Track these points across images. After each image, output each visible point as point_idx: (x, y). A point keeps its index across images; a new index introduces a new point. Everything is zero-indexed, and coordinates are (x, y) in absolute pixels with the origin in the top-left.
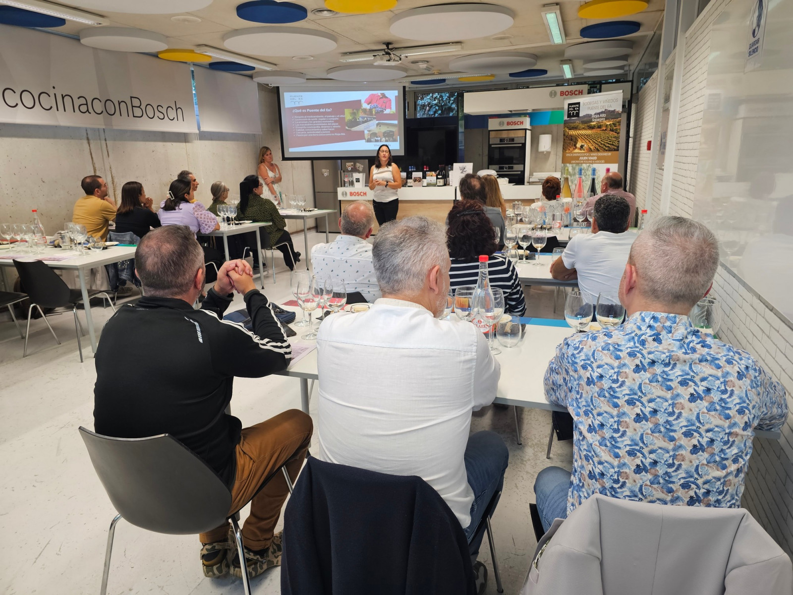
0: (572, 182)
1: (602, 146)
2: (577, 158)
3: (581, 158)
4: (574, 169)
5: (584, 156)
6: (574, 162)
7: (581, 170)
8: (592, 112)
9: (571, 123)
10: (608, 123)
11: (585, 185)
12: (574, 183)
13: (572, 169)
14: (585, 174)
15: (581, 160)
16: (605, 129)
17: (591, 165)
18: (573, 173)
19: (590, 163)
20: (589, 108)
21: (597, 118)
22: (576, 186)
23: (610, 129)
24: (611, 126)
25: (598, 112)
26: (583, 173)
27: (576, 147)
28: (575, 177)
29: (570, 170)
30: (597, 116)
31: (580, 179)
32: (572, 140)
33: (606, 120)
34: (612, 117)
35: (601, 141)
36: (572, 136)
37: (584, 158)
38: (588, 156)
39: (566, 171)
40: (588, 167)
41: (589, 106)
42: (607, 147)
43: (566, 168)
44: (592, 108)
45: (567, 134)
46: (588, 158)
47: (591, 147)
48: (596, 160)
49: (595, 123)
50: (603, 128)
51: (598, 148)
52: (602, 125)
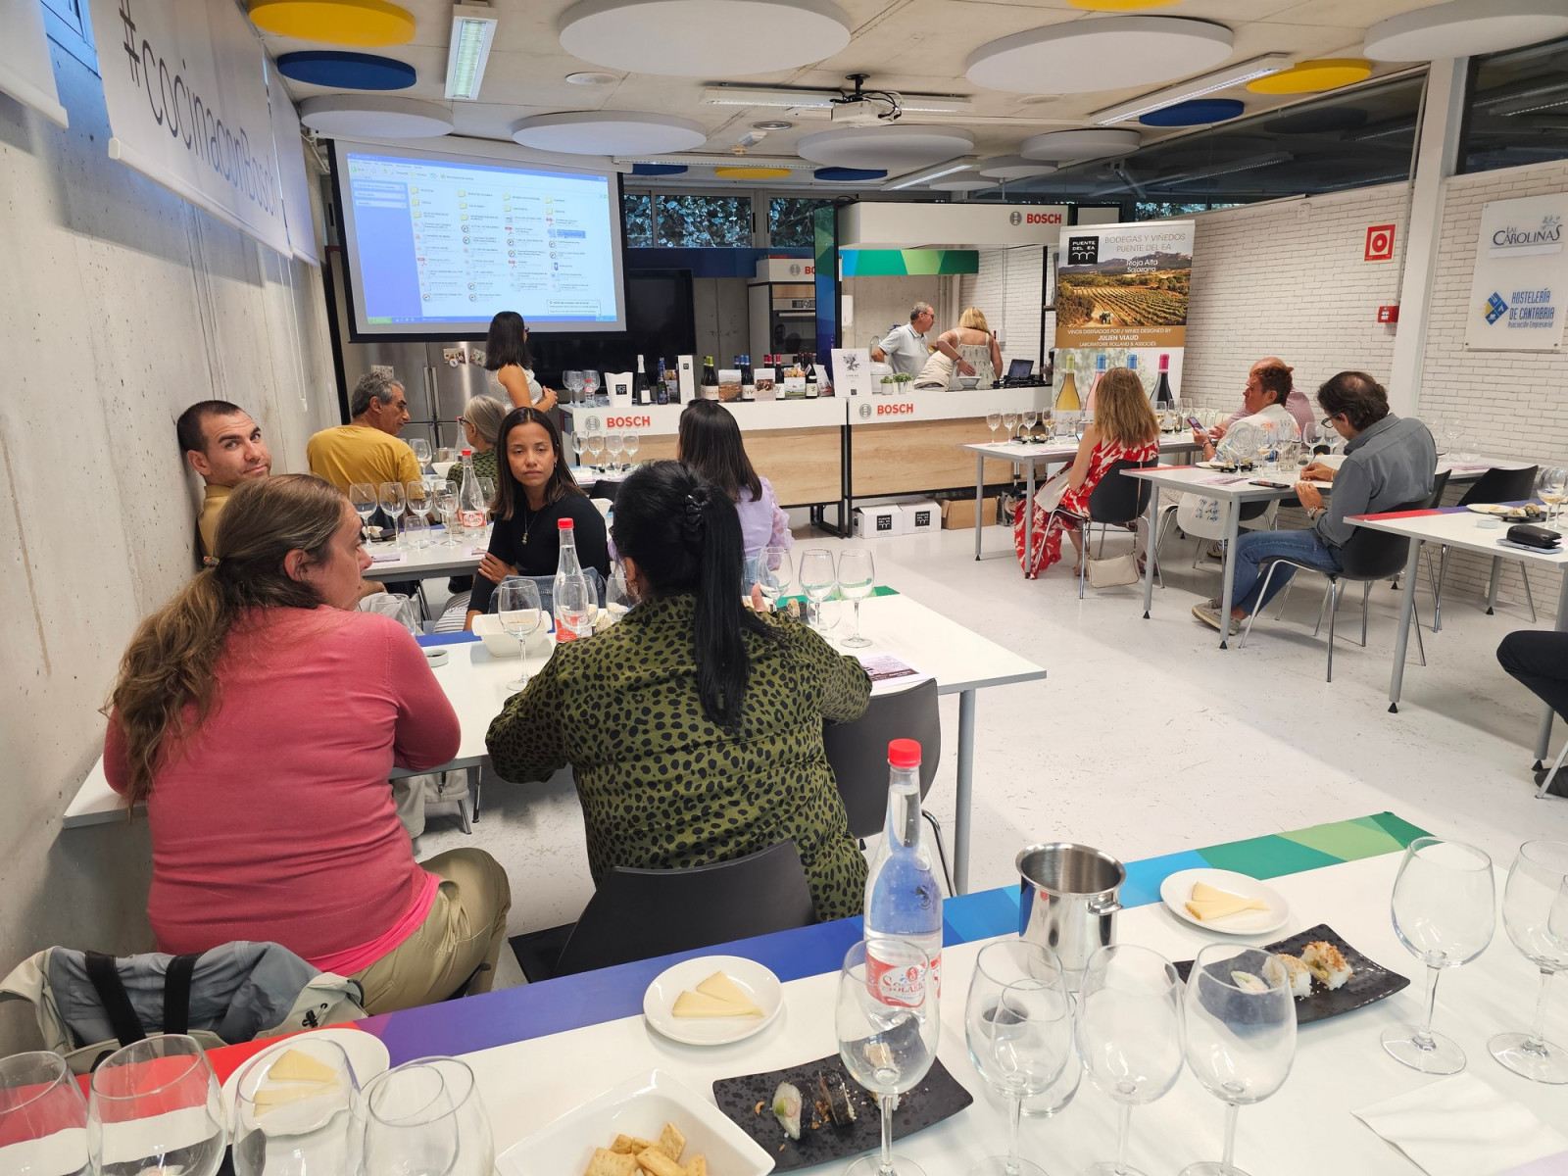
1: (1150, 316)
2: (1094, 338)
3: (1101, 338)
4: (1086, 357)
5: (1108, 335)
6: (1086, 344)
7: (1102, 359)
8: (1128, 256)
9: (1079, 273)
10: (1165, 277)
12: (1087, 382)
13: (1082, 359)
15: (1102, 341)
16: (1155, 286)
17: (1126, 349)
18: (1085, 364)
19: (1124, 347)
20: (1119, 249)
21: (1139, 266)
23: (1169, 287)
24: (1170, 282)
25: (1141, 256)
27: (1090, 319)
28: (1088, 373)
29: (1078, 358)
30: (1138, 264)
32: (1080, 304)
33: (1157, 270)
34: (1171, 265)
35: (1149, 307)
36: (1080, 298)
37: (1111, 338)
38: (1118, 334)
39: (1068, 362)
40: (1120, 352)
41: (1120, 244)
42: (1161, 317)
43: (1068, 357)
44: (1126, 249)
45: (1068, 294)
46: (1119, 338)
47: (1126, 318)
48: (1138, 341)
49: (1133, 276)
50: (1152, 285)
51: (1142, 319)
52: (1150, 278)
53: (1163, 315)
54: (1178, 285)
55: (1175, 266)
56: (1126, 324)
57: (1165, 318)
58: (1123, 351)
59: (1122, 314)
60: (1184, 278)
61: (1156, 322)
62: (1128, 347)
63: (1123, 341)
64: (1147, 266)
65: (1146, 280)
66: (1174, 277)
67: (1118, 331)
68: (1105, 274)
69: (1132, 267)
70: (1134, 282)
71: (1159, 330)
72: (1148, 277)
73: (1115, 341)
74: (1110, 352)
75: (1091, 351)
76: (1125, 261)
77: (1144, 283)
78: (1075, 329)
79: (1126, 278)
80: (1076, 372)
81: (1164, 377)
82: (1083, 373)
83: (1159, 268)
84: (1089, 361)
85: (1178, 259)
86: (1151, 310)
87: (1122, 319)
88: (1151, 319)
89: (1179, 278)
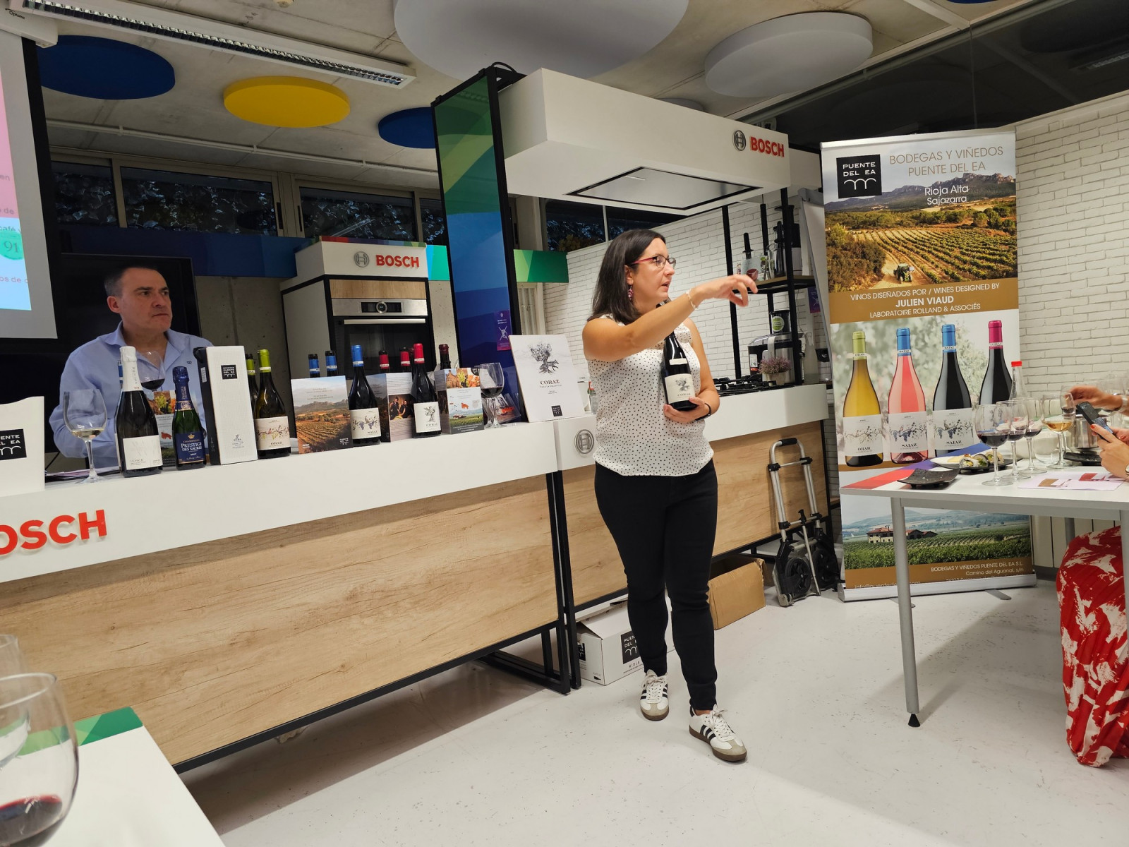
0: (879, 371)
1: (966, 267)
2: (889, 304)
3: (900, 303)
4: (880, 334)
5: (909, 298)
6: (879, 315)
7: (905, 336)
8: (926, 182)
9: (857, 210)
10: (982, 209)
11: (925, 373)
12: (885, 371)
13: (875, 336)
14: (921, 344)
15: (901, 308)
16: (970, 223)
17: (937, 317)
18: (880, 344)
19: (935, 314)
20: (911, 171)
21: (943, 196)
22: (893, 379)
23: (989, 223)
24: (989, 216)
25: (944, 180)
26: (913, 343)
27: (880, 276)
28: (886, 357)
29: (870, 336)
30: (941, 192)
31: (905, 362)
32: (864, 256)
33: (969, 200)
34: (988, 192)
35: (962, 253)
36: (863, 246)
37: (914, 302)
38: (925, 297)
39: (856, 343)
40: (930, 323)
41: (913, 165)
42: (984, 268)
43: (855, 335)
44: (922, 172)
45: (845, 241)
46: (926, 302)
47: (933, 272)
48: (953, 304)
49: (936, 209)
50: (964, 222)
51: (956, 273)
52: (960, 212)
53: (986, 263)
54: (1002, 220)
55: (994, 193)
56: (935, 281)
57: (989, 267)
58: (934, 320)
59: (927, 267)
60: (1009, 209)
61: (977, 274)
62: (942, 314)
63: (933, 306)
64: (955, 195)
65: (955, 215)
66: (995, 209)
67: (923, 292)
68: (896, 209)
69: (933, 197)
70: (938, 218)
71: (982, 286)
72: (957, 210)
73: (921, 306)
74: (916, 323)
75: (886, 324)
76: (922, 189)
77: (952, 219)
78: (861, 292)
79: (926, 214)
80: (868, 357)
81: (998, 354)
82: (879, 358)
83: (971, 198)
84: (886, 339)
85: (996, 182)
86: (968, 258)
87: (927, 274)
88: (970, 270)
89: (1001, 210)
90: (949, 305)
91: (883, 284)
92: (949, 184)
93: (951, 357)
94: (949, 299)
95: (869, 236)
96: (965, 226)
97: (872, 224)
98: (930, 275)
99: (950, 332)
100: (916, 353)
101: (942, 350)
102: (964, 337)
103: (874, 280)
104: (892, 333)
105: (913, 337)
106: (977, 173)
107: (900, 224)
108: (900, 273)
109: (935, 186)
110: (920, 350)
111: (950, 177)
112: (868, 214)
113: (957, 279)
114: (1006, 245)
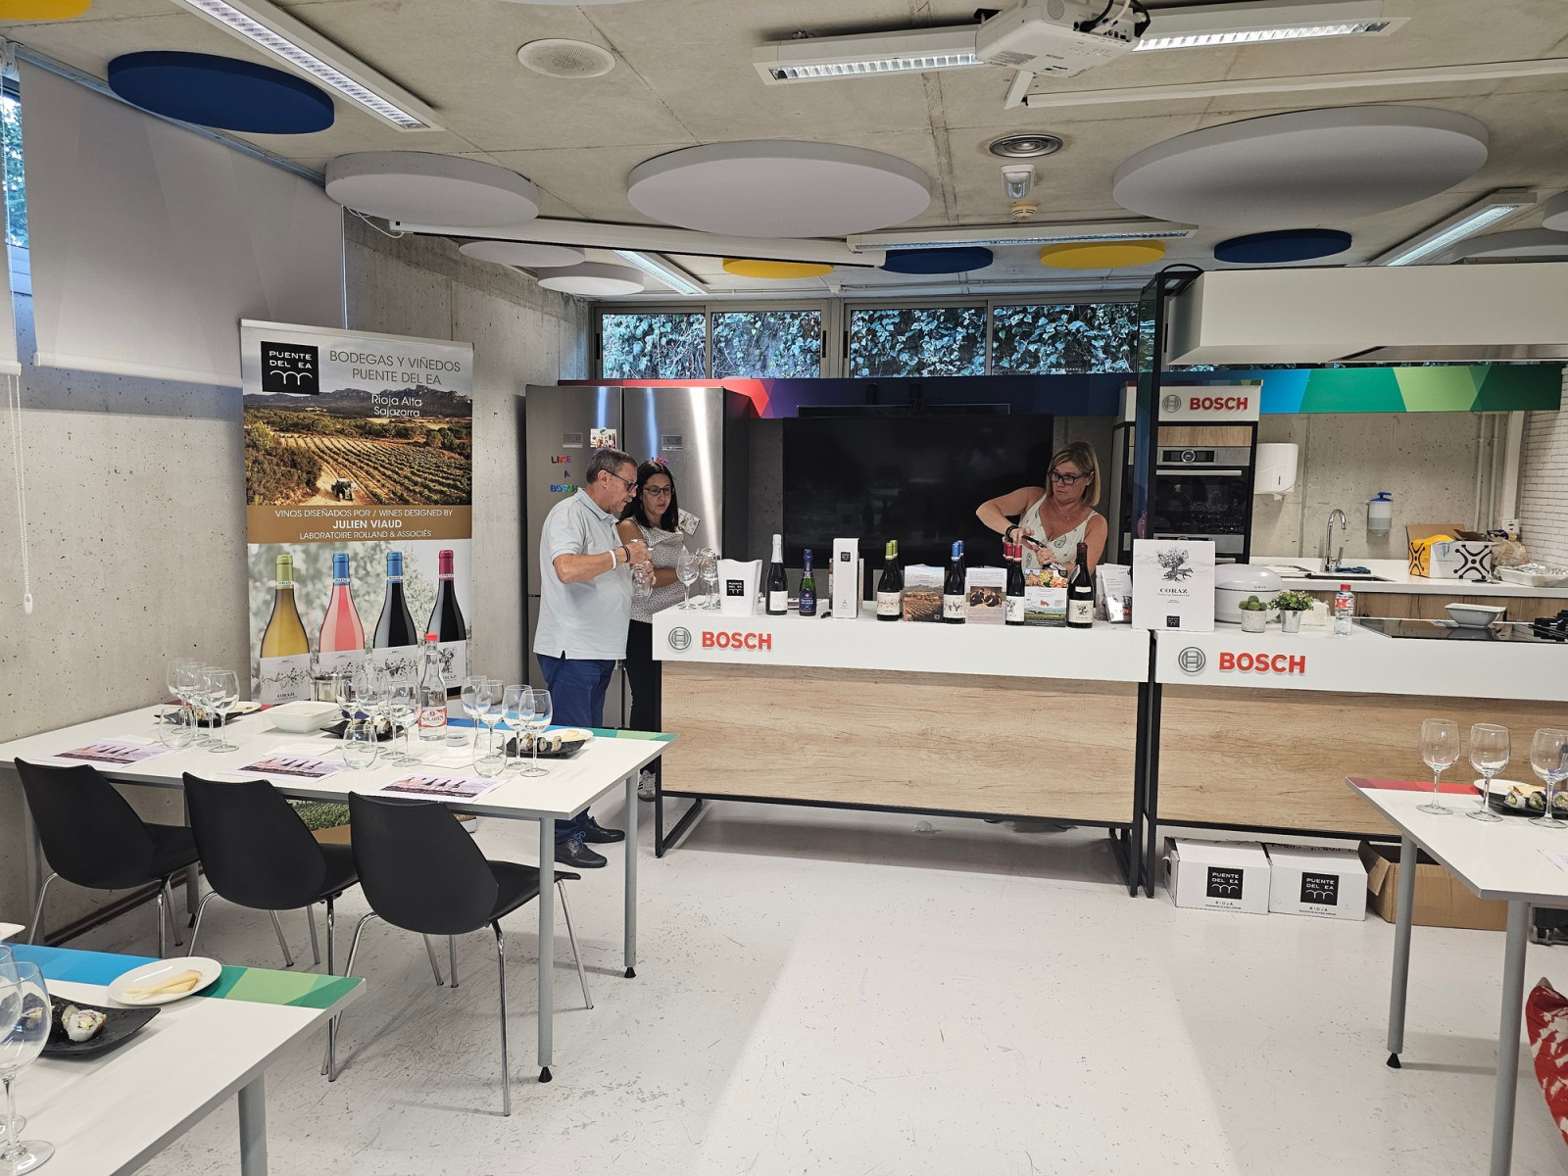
0: (309, 602)
1: (417, 489)
2: (325, 524)
3: (338, 524)
4: (312, 559)
5: (350, 519)
6: (311, 536)
7: (343, 562)
8: (374, 388)
9: (287, 408)
10: (436, 427)
11: (365, 605)
12: (317, 602)
13: (305, 562)
14: (362, 572)
15: (339, 529)
16: (422, 441)
17: (382, 542)
18: (311, 571)
19: (380, 539)
20: (356, 372)
21: (393, 407)
22: (327, 612)
23: (443, 443)
24: (444, 436)
25: (394, 389)
26: (352, 571)
27: (315, 491)
28: (319, 586)
29: (299, 561)
30: (390, 401)
31: (342, 593)
32: (294, 465)
33: (422, 416)
34: (443, 410)
35: (413, 473)
36: (293, 453)
37: (355, 524)
38: (367, 519)
39: (280, 568)
40: (374, 549)
41: (358, 365)
42: (436, 492)
43: (280, 559)
44: (369, 375)
45: (269, 445)
46: (369, 525)
47: (379, 491)
48: (401, 529)
49: (385, 421)
50: (415, 439)
51: (405, 494)
52: (412, 428)
53: (438, 487)
55: (449, 411)
56: (381, 502)
57: (442, 492)
58: (379, 546)
59: (372, 484)
60: (464, 431)
61: (428, 498)
62: (387, 539)
63: (377, 529)
64: (406, 407)
65: (406, 429)
66: (449, 429)
67: (367, 512)
69: (382, 406)
70: (386, 431)
71: (434, 512)
72: (408, 425)
73: (363, 529)
74: (356, 547)
75: (320, 547)
76: (369, 395)
77: (404, 434)
78: (289, 508)
79: (373, 424)
80: (296, 586)
81: (448, 586)
82: (310, 587)
83: (424, 414)
84: (319, 565)
85: (452, 401)
86: (419, 480)
87: (371, 492)
88: (421, 493)
89: (456, 431)
90: (396, 530)
91: (318, 500)
92: (400, 395)
93: (397, 589)
94: (397, 524)
95: (301, 442)
96: (416, 444)
97: (307, 428)
98: (375, 495)
99: (396, 561)
100: (356, 583)
101: (387, 580)
102: (412, 567)
103: (305, 495)
104: (326, 558)
105: (353, 564)
106: (431, 387)
107: (341, 432)
108: (339, 490)
109: (383, 394)
110: (360, 579)
111: (402, 387)
112: (302, 415)
113: (407, 502)
114: (461, 469)
